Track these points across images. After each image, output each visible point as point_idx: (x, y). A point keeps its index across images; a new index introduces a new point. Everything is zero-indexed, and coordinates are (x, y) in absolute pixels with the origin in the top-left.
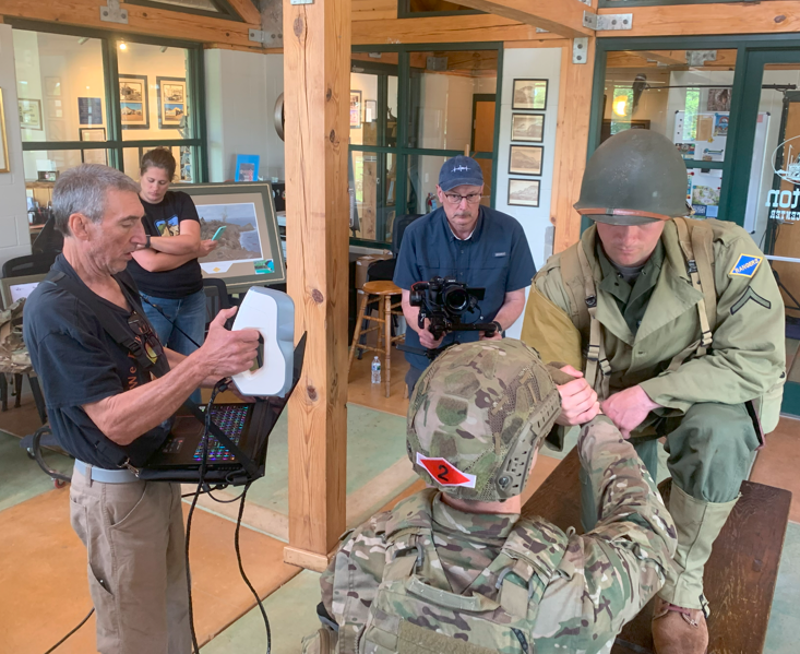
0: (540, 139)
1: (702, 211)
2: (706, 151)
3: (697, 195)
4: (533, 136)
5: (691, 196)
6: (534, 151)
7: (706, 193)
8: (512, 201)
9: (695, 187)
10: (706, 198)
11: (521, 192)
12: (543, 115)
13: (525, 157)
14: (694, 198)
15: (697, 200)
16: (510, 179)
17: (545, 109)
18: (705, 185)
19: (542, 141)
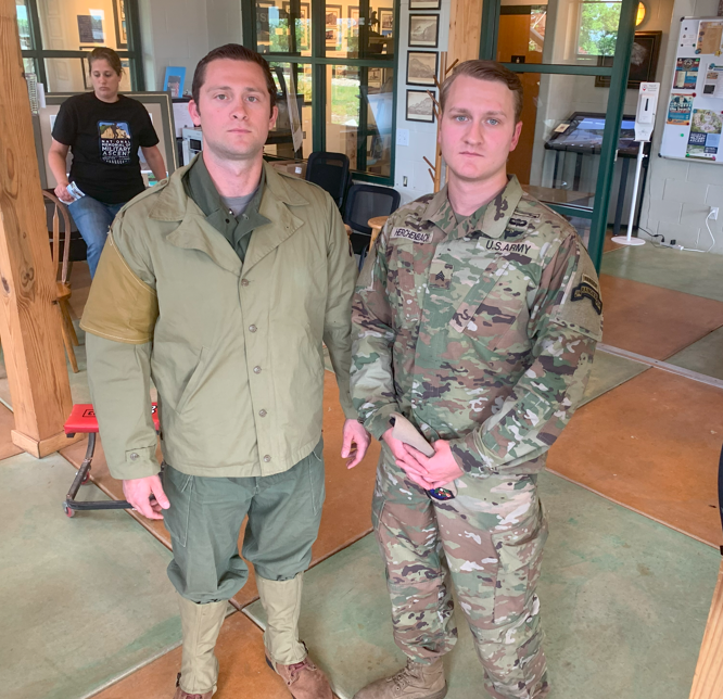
0: (434, 44)
1: (701, 140)
2: (711, 67)
3: (697, 120)
4: (428, 40)
5: (690, 122)
6: (429, 58)
7: (707, 119)
8: (410, 116)
9: (696, 111)
10: (707, 124)
11: (418, 106)
12: (438, 15)
13: (421, 64)
14: (693, 125)
15: (696, 127)
16: (408, 91)
17: (439, 9)
18: (707, 108)
19: (436, 46)
